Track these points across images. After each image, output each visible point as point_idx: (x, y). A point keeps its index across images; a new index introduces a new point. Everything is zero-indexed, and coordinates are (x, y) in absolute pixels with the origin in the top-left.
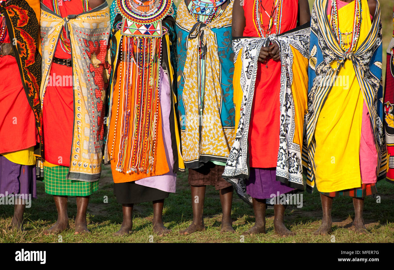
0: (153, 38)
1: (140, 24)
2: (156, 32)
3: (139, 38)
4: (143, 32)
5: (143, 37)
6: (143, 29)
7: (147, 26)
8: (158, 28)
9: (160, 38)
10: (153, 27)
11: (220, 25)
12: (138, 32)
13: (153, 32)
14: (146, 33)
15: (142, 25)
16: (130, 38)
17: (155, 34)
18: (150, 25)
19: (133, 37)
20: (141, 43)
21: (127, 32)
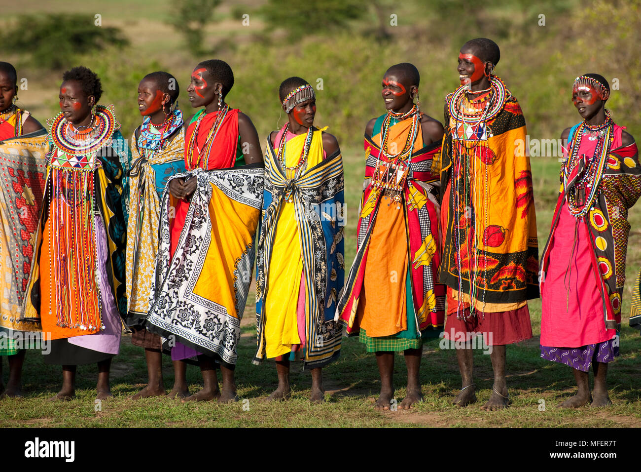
0: (84, 171)
1: (71, 155)
2: (88, 165)
3: (68, 171)
4: (73, 164)
5: (72, 170)
6: (74, 161)
7: (79, 158)
8: (91, 161)
9: (91, 172)
10: (86, 159)
11: (162, 161)
12: (68, 164)
13: (84, 165)
14: (77, 166)
15: (73, 156)
16: (58, 170)
17: (87, 168)
18: (81, 157)
19: (62, 170)
20: (70, 177)
21: (56, 163)
